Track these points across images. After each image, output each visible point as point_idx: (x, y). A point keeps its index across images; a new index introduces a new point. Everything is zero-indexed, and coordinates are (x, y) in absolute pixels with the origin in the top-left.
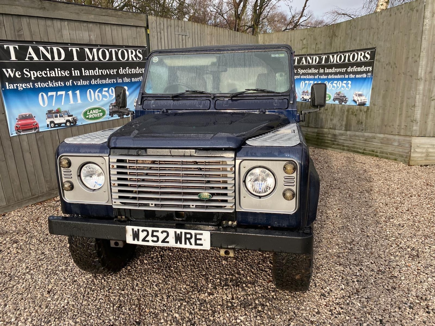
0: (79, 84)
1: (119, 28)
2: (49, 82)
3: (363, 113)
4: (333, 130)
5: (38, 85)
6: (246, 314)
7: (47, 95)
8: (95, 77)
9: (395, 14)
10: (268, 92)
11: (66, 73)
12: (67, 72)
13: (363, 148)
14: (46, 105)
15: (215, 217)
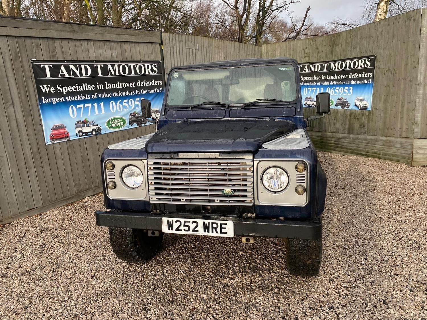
0: (103, 97)
1: (137, 45)
2: (78, 95)
3: (366, 117)
4: (337, 134)
5: (69, 98)
6: (264, 295)
7: (76, 107)
8: (117, 90)
9: (393, 23)
10: (277, 101)
11: (92, 88)
12: (93, 86)
13: (366, 150)
14: (75, 116)
15: (237, 210)
